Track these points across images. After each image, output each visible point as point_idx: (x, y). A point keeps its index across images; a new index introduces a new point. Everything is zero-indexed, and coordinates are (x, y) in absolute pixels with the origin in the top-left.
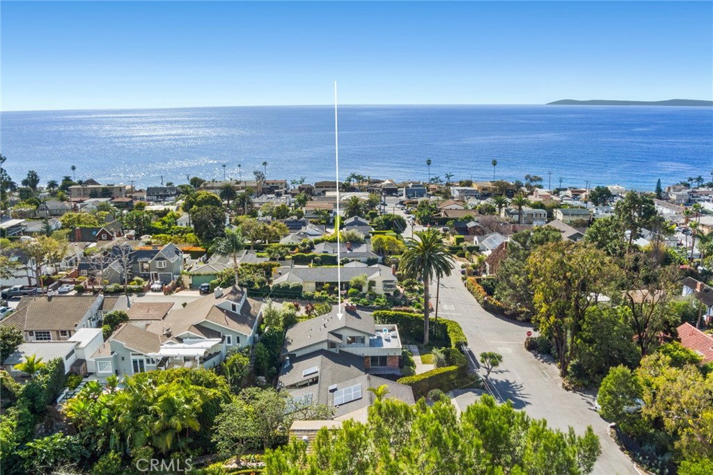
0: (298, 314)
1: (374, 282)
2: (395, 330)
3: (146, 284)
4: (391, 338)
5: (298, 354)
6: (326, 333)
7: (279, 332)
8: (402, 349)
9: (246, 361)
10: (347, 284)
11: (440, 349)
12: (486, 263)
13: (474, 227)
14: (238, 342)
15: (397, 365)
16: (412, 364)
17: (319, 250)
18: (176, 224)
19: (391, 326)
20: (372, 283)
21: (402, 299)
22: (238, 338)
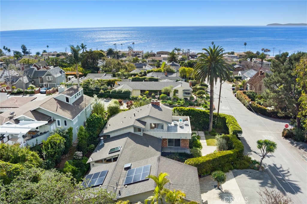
0: (122, 108)
1: (178, 91)
2: (188, 120)
3: (37, 89)
4: (184, 126)
5: (112, 135)
6: (134, 120)
7: (98, 118)
8: (192, 134)
10: (160, 91)
11: (221, 135)
12: (248, 84)
13: (238, 68)
14: (66, 124)
15: (188, 146)
16: (199, 146)
17: (149, 76)
19: (185, 117)
20: (176, 91)
21: (195, 102)
22: (65, 122)
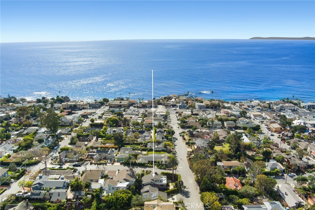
1: (163, 161)
2: (166, 177)
4: (165, 180)
5: (145, 184)
6: (151, 180)
8: (167, 182)
9: (134, 187)
10: (156, 161)
11: (175, 182)
12: (194, 152)
13: (195, 134)
15: (166, 186)
16: (169, 186)
17: (149, 146)
18: (106, 132)
22: (132, 181)
